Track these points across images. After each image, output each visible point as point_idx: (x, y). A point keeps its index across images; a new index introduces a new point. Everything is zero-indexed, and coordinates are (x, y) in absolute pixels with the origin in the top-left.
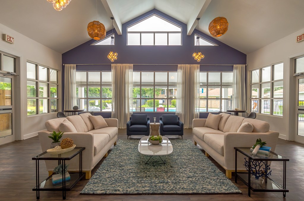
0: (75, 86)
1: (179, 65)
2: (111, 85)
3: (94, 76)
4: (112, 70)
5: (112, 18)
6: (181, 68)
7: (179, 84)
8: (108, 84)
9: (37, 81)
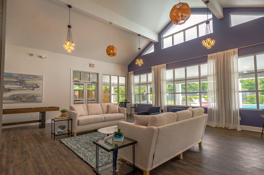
0: (132, 86)
1: (209, 55)
2: (151, 83)
3: (144, 78)
4: (152, 71)
5: (139, 35)
6: (211, 58)
7: (210, 76)
8: (150, 83)
9: (110, 85)
